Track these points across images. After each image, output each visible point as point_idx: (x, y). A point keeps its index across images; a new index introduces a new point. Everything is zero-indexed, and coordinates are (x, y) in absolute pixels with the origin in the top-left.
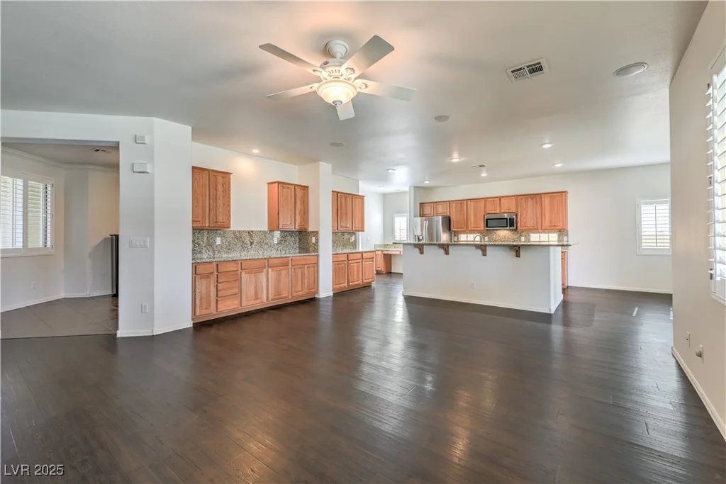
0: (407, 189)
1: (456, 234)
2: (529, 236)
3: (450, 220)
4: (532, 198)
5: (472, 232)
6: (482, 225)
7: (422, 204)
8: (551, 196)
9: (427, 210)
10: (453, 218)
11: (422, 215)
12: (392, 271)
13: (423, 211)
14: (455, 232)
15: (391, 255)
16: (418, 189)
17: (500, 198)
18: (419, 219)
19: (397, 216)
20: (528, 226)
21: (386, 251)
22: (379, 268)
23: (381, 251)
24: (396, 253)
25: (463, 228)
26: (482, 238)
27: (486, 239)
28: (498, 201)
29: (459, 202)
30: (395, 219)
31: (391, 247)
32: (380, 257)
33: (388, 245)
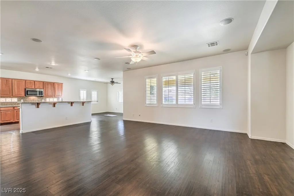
2: (46, 99)
4: (50, 84)
8: (58, 84)
17: (35, 81)
20: (49, 95)
25: (8, 94)
26: (19, 100)
27: (22, 101)
28: (33, 83)
29: (5, 79)
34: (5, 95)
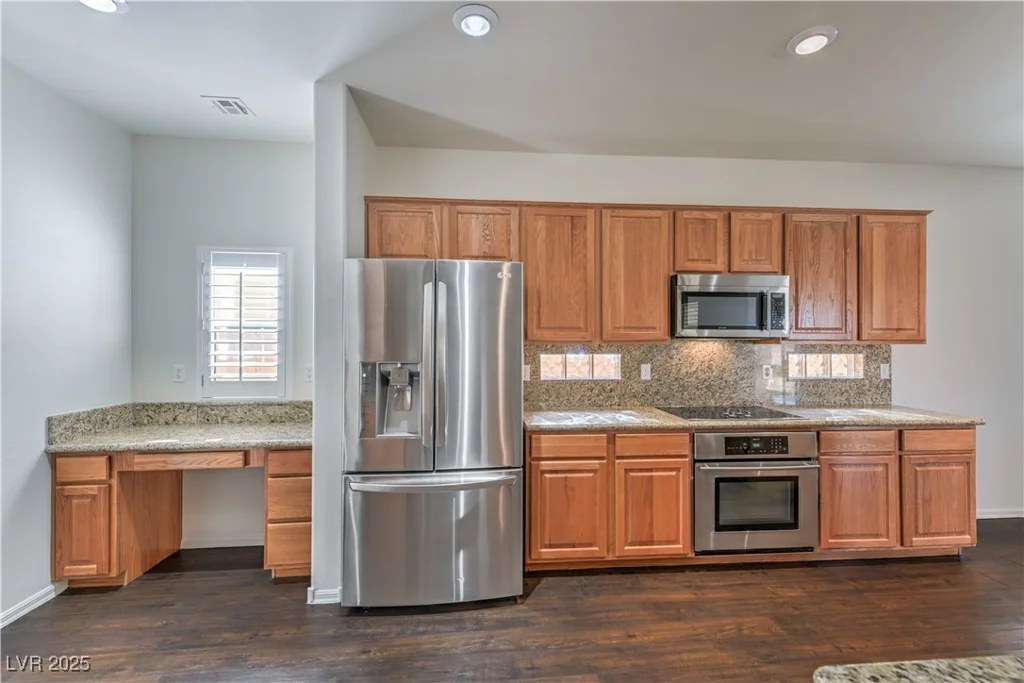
1: (527, 351)
4: (832, 226)
6: (657, 317)
7: (377, 206)
8: (888, 225)
13: (384, 239)
17: (728, 212)
19: (221, 261)
21: (138, 459)
22: (87, 562)
23: (103, 460)
24: (214, 465)
25: (579, 328)
26: (629, 369)
27: (646, 372)
28: (721, 227)
29: (564, 211)
30: (208, 274)
31: (180, 418)
32: (94, 497)
33: (160, 406)
34: (561, 328)
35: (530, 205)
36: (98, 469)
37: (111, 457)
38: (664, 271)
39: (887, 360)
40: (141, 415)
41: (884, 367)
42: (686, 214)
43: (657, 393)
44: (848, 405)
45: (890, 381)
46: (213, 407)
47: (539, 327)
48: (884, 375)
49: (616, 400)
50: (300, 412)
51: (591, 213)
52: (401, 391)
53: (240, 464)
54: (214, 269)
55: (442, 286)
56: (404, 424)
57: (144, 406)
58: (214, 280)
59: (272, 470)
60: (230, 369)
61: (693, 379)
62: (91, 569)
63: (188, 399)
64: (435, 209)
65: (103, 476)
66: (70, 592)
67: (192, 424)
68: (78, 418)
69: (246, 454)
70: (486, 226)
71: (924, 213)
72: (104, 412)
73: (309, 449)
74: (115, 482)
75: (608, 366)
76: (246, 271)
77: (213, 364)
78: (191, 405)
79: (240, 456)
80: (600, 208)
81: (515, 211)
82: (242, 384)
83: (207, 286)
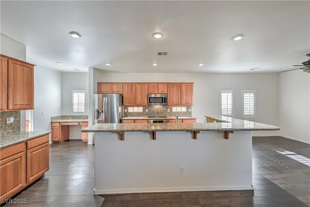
0: (86, 69)
1: (126, 107)
2: (172, 109)
3: (123, 97)
4: (176, 85)
5: (138, 106)
6: (146, 101)
7: (99, 84)
8: (186, 85)
9: (105, 89)
10: (125, 96)
11: (99, 92)
12: (70, 138)
13: (100, 89)
14: (125, 106)
15: (69, 126)
16: (97, 71)
17: (158, 84)
18: (96, 95)
19: (75, 92)
20: (174, 102)
21: (63, 123)
22: (56, 138)
23: (59, 123)
24: (74, 124)
25: (132, 103)
26: (144, 110)
27: (147, 110)
28: (156, 86)
29: (130, 84)
30: (73, 95)
31: (69, 118)
32: (57, 129)
33: (66, 116)
34: (129, 103)
35: (124, 83)
36: (58, 125)
37: (60, 123)
38: (146, 93)
39: (191, 108)
40: (63, 117)
41: (190, 109)
42: (150, 84)
43: (149, 114)
44: (183, 116)
45: (191, 112)
46: (74, 116)
47: (126, 103)
48: (190, 111)
49: (142, 115)
50: (87, 117)
51: (134, 84)
52: (101, 113)
53: (78, 124)
54: (74, 94)
55: (106, 98)
56: (101, 118)
57: (63, 116)
58: (74, 96)
59: (83, 125)
60: (77, 110)
61: (155, 112)
62: (57, 139)
63: (70, 115)
64: (109, 84)
65: (59, 126)
66: (54, 143)
67: (71, 119)
68: (55, 117)
69: (79, 123)
70: (117, 87)
71: (193, 83)
72: (58, 117)
73: (88, 122)
74: (60, 127)
75: (140, 109)
76: (79, 94)
77: (74, 109)
78: (71, 116)
79: (78, 123)
80: (136, 83)
81: (122, 84)
82: (79, 113)
83: (73, 96)
